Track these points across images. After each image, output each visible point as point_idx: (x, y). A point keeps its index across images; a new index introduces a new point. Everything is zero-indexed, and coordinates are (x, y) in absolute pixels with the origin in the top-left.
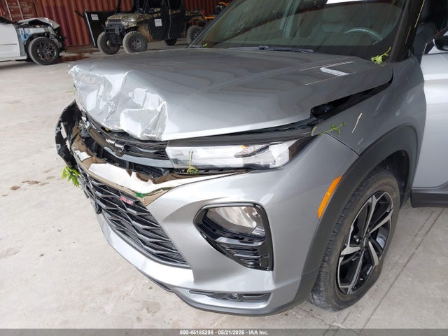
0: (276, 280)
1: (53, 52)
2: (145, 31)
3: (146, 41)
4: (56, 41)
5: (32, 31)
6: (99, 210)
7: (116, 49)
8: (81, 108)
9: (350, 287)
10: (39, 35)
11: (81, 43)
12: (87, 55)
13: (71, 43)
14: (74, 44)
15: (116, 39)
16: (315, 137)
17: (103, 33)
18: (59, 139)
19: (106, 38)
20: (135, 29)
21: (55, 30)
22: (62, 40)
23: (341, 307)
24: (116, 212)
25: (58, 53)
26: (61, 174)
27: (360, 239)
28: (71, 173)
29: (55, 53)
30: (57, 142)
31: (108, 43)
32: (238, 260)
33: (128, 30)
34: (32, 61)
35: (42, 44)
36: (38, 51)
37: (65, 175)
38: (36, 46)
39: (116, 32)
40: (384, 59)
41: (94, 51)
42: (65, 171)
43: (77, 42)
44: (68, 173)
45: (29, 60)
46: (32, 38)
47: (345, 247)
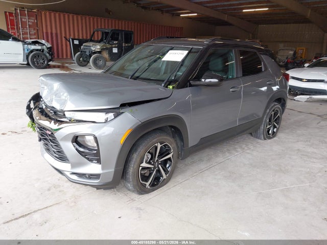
0: (103, 168)
1: (44, 62)
2: (106, 55)
3: (106, 61)
4: (48, 55)
5: (33, 47)
6: (40, 140)
7: (86, 63)
8: (41, 94)
9: (148, 184)
10: (37, 50)
11: (65, 57)
12: (67, 65)
13: (58, 56)
14: (60, 57)
15: (86, 57)
16: (122, 113)
17: (79, 53)
18: (28, 107)
19: (81, 56)
20: (99, 52)
21: (48, 48)
22: (52, 55)
23: (143, 193)
24: (46, 139)
25: (48, 62)
26: (27, 125)
27: (154, 162)
28: (32, 125)
29: (46, 62)
30: (27, 109)
31: (81, 59)
32: (88, 159)
33: (95, 53)
34: (30, 65)
35: (38, 56)
36: (35, 60)
37: (29, 126)
38: (34, 57)
39: (87, 53)
40: (173, 88)
41: (72, 63)
42: (29, 124)
43: (63, 56)
44: (30, 125)
45: (28, 64)
46: (32, 51)
47: (142, 163)
